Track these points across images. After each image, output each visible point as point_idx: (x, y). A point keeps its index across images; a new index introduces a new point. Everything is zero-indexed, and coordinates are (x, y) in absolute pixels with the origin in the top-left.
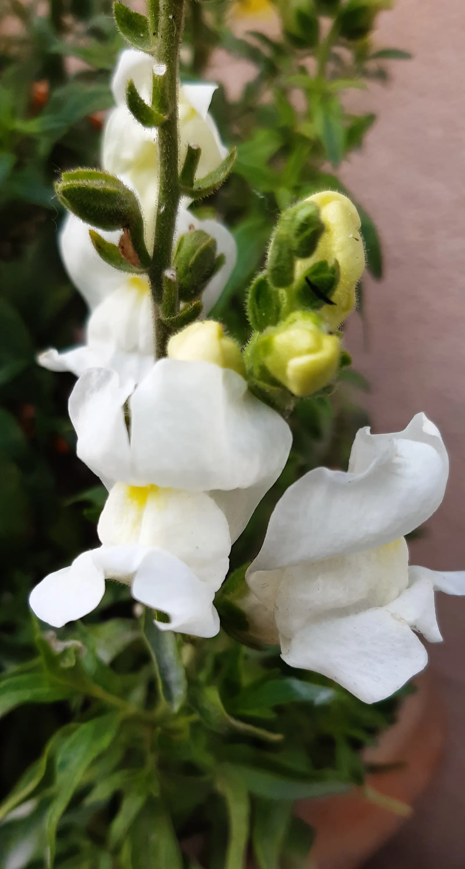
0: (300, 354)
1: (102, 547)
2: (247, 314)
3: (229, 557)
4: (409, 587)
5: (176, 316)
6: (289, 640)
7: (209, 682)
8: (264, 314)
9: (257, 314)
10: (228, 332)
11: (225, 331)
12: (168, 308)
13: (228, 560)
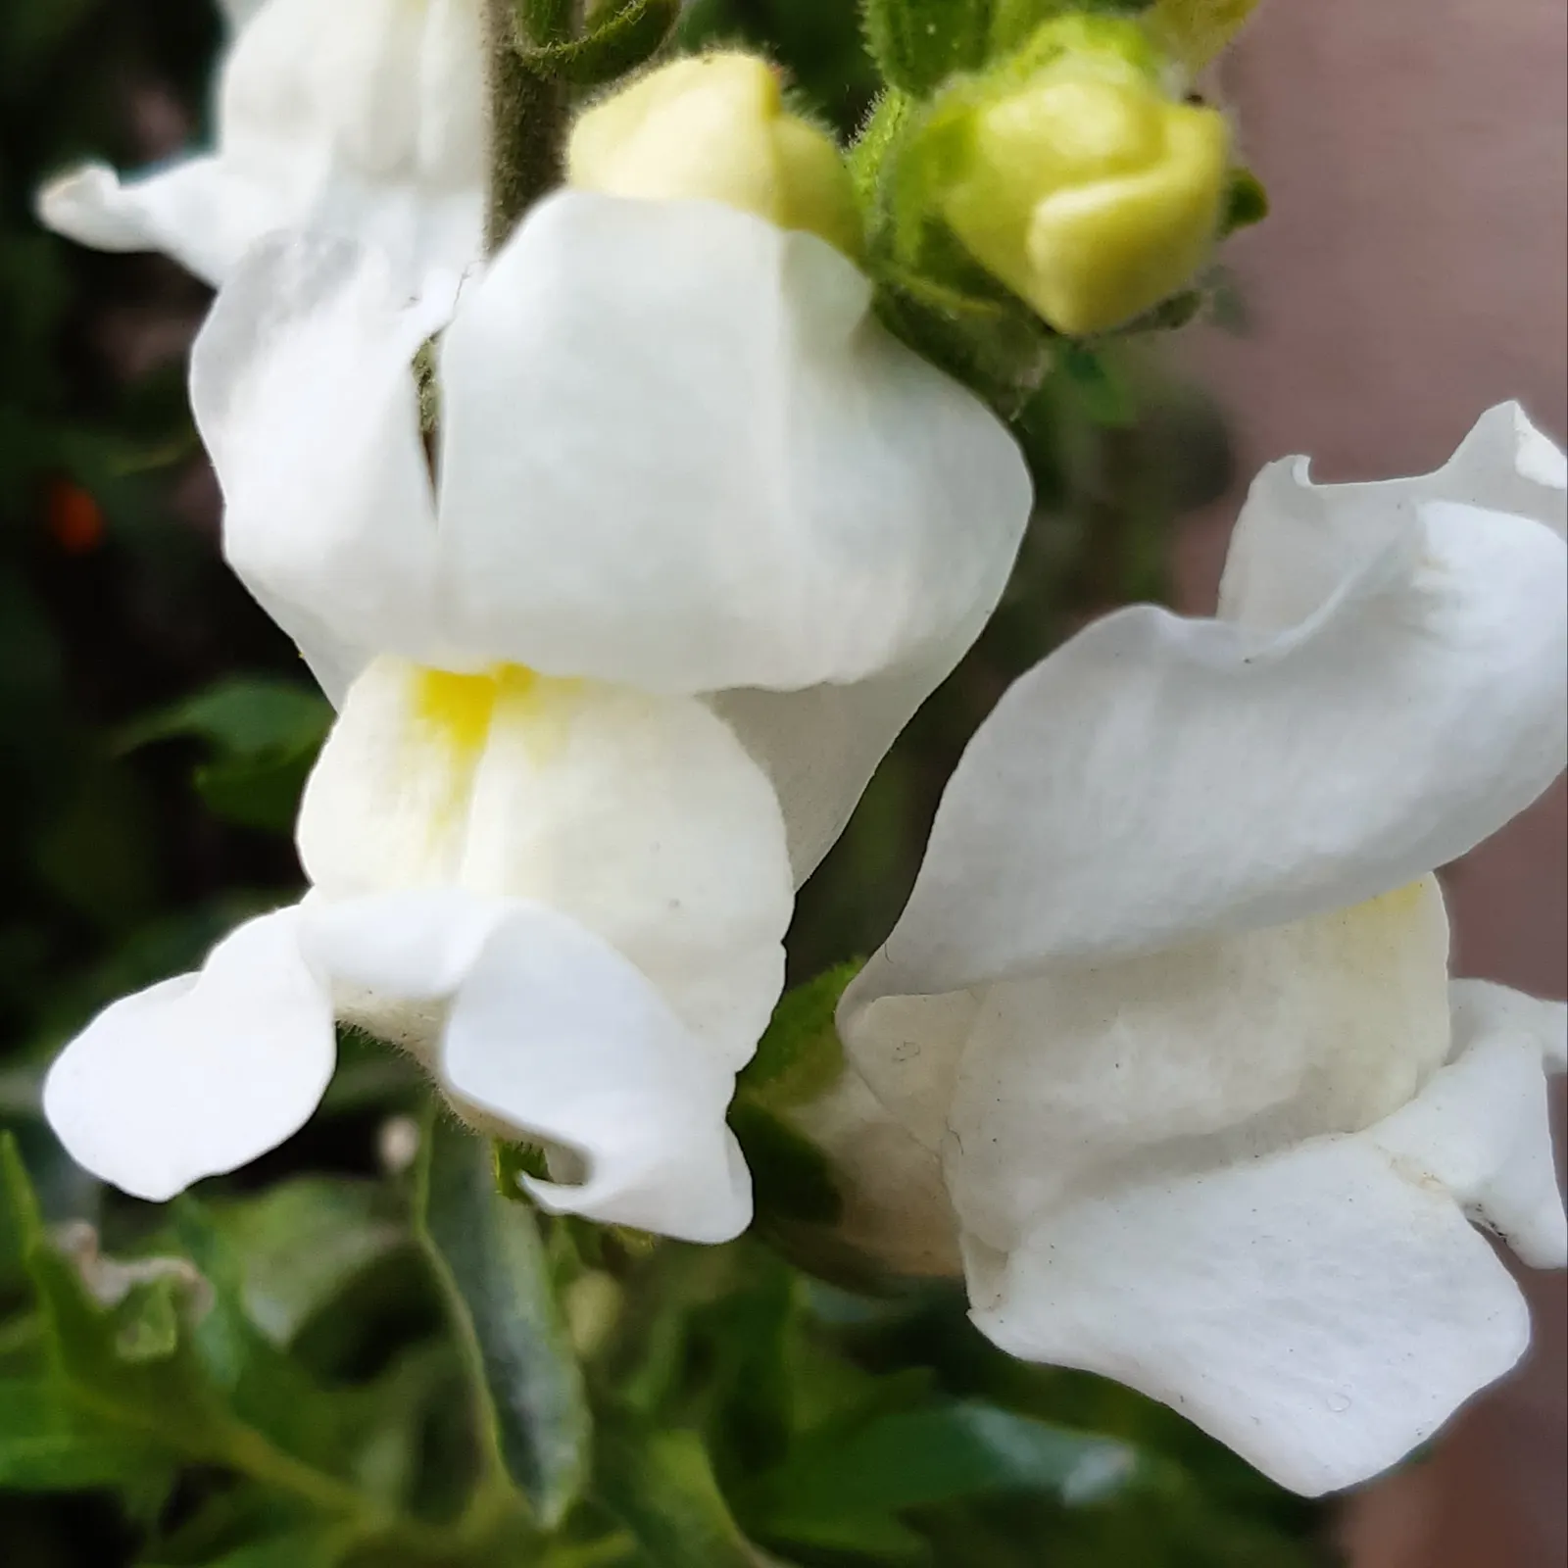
0: (1079, 175)
1: (310, 897)
2: (865, 28)
3: (784, 942)
4: (1451, 1059)
5: (576, 40)
6: (998, 1258)
7: (668, 1414)
8: (931, 29)
9: (906, 26)
10: (796, 94)
11: (788, 89)
12: (546, 11)
13: (782, 953)
